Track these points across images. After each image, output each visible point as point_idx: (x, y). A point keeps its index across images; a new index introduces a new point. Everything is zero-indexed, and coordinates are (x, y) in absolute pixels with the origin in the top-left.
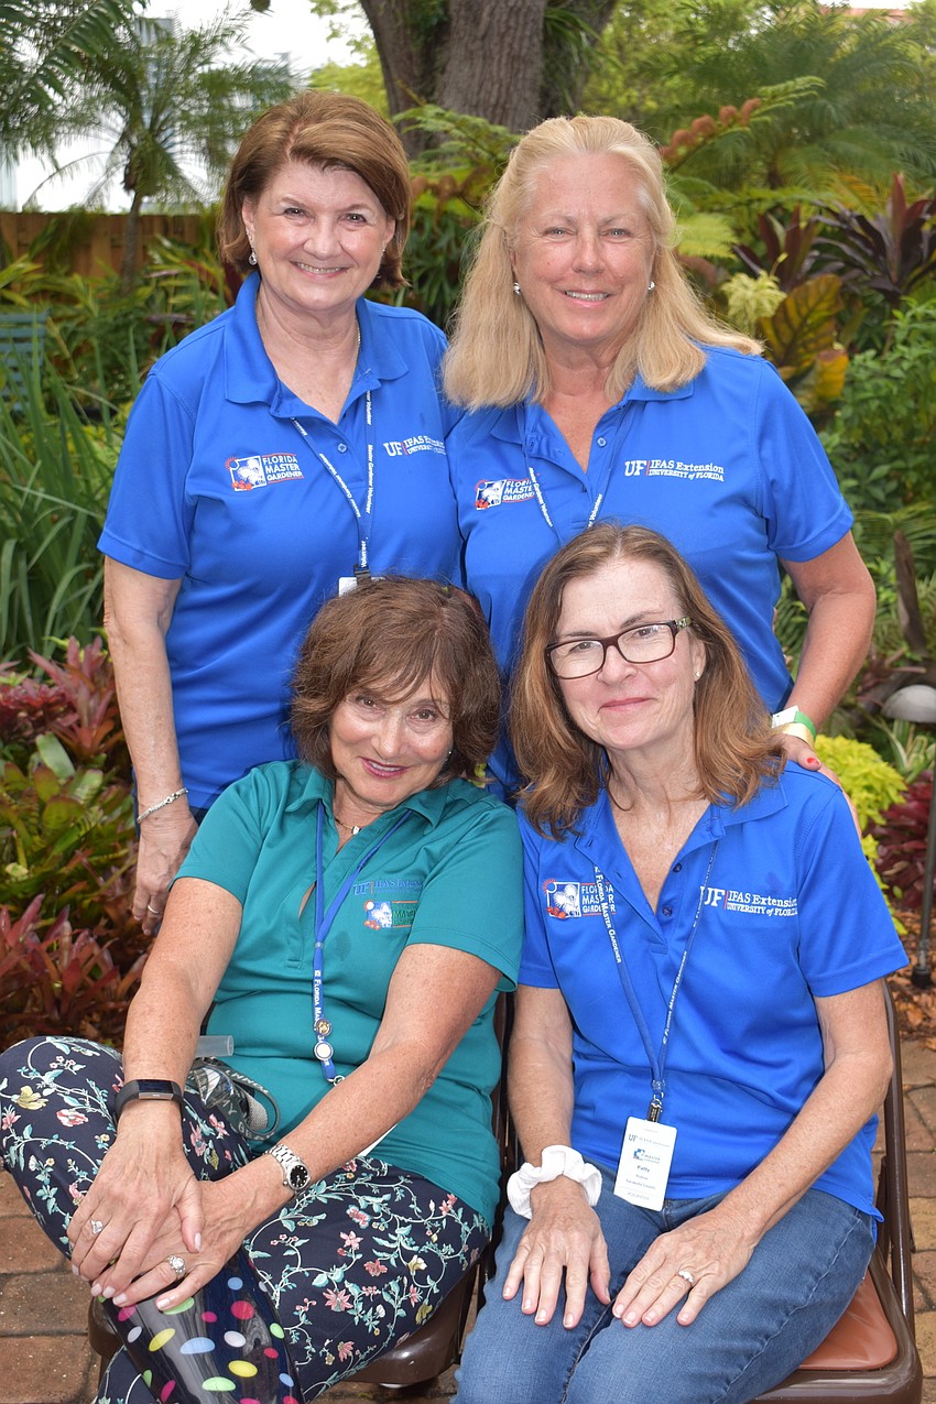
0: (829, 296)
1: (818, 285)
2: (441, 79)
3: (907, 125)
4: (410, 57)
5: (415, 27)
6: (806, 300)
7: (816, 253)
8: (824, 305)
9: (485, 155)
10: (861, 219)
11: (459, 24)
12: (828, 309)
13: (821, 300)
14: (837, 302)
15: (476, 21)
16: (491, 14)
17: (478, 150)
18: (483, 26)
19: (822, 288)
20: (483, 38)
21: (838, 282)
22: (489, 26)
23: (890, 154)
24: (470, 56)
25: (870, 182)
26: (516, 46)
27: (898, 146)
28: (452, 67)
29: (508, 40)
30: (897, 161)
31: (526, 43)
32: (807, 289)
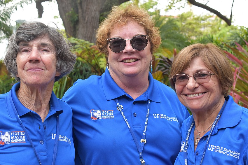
0: (160, 75)
1: (157, 73)
2: (77, 32)
3: (177, 39)
4: (71, 27)
5: (72, 21)
6: (155, 76)
7: (159, 66)
8: (159, 77)
9: (85, 48)
10: (168, 59)
11: (81, 20)
12: (160, 78)
13: (158, 76)
14: (162, 77)
15: (85, 20)
16: (88, 18)
17: (83, 47)
18: (86, 21)
19: (158, 74)
20: (86, 23)
21: (162, 73)
22: (88, 21)
23: (174, 44)
24: (84, 27)
25: (170, 51)
26: (93, 25)
27: (175, 43)
28: (80, 29)
29: (91, 23)
30: (176, 46)
31: (95, 24)
32: (155, 74)
